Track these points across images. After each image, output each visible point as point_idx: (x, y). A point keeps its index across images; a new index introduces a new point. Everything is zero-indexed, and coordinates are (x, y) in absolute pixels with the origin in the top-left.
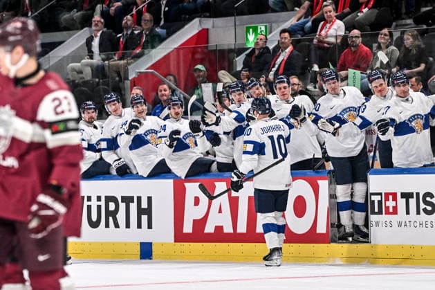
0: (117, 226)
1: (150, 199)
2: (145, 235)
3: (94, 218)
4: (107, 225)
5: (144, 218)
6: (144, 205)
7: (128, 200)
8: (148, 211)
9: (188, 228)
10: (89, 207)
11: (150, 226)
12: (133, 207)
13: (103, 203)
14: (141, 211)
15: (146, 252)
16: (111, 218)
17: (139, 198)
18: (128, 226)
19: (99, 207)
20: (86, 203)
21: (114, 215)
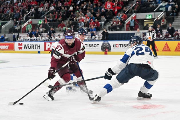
0: (34, 48)
1: (40, 45)
2: (39, 50)
3: (30, 47)
4: (32, 48)
5: (39, 48)
6: (39, 46)
7: (36, 45)
8: (40, 47)
9: (47, 49)
10: (29, 46)
11: (40, 49)
12: (37, 46)
13: (31, 46)
14: (38, 47)
15: (39, 52)
16: (33, 48)
17: (38, 45)
18: (36, 49)
19: (30, 46)
20: (28, 46)
21: (33, 47)
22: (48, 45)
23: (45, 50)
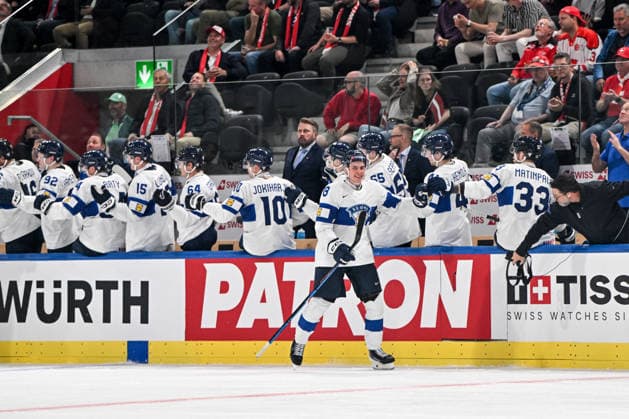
0: (87, 319)
1: (145, 285)
2: (136, 331)
3: (49, 309)
4: (71, 319)
5: (135, 311)
6: (136, 292)
7: (107, 287)
8: (143, 301)
9: (209, 321)
10: (40, 297)
11: (144, 319)
12: (117, 296)
13: (64, 290)
14: (128, 301)
15: (138, 352)
16: (77, 311)
17: (127, 285)
18: (107, 318)
19: (57, 297)
20: (34, 290)
21: (83, 305)
22: (224, 287)
23: (194, 332)
